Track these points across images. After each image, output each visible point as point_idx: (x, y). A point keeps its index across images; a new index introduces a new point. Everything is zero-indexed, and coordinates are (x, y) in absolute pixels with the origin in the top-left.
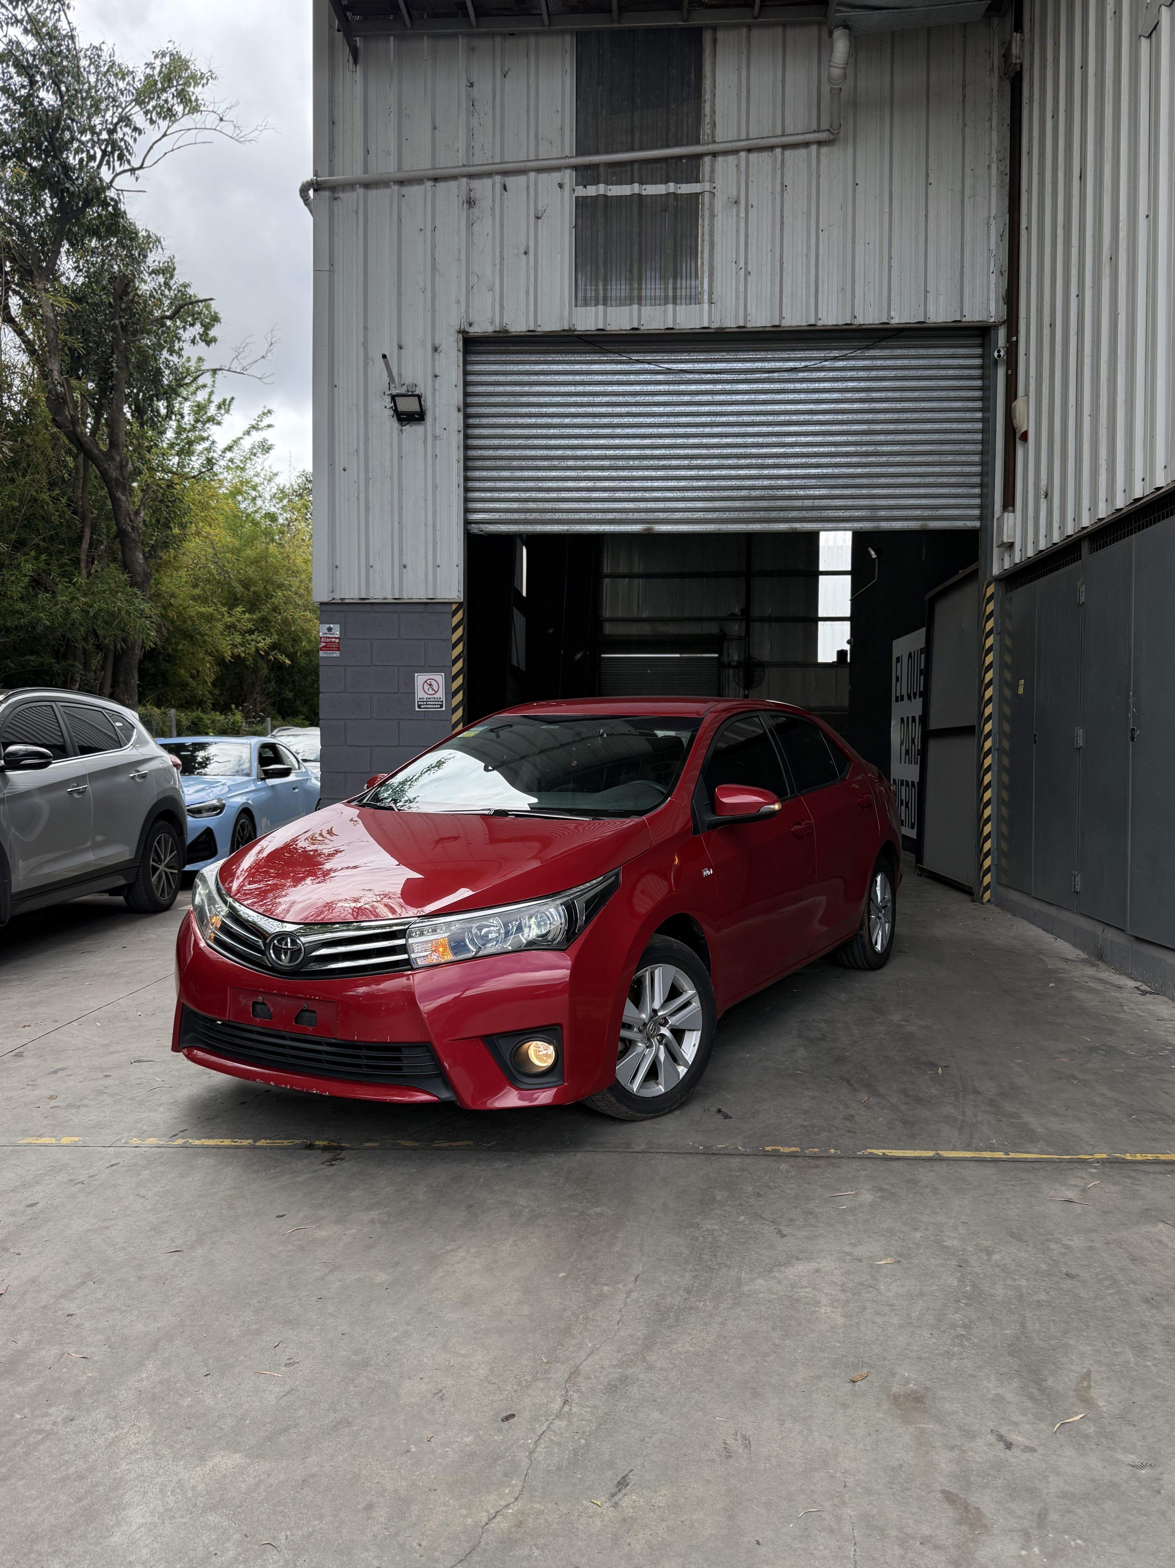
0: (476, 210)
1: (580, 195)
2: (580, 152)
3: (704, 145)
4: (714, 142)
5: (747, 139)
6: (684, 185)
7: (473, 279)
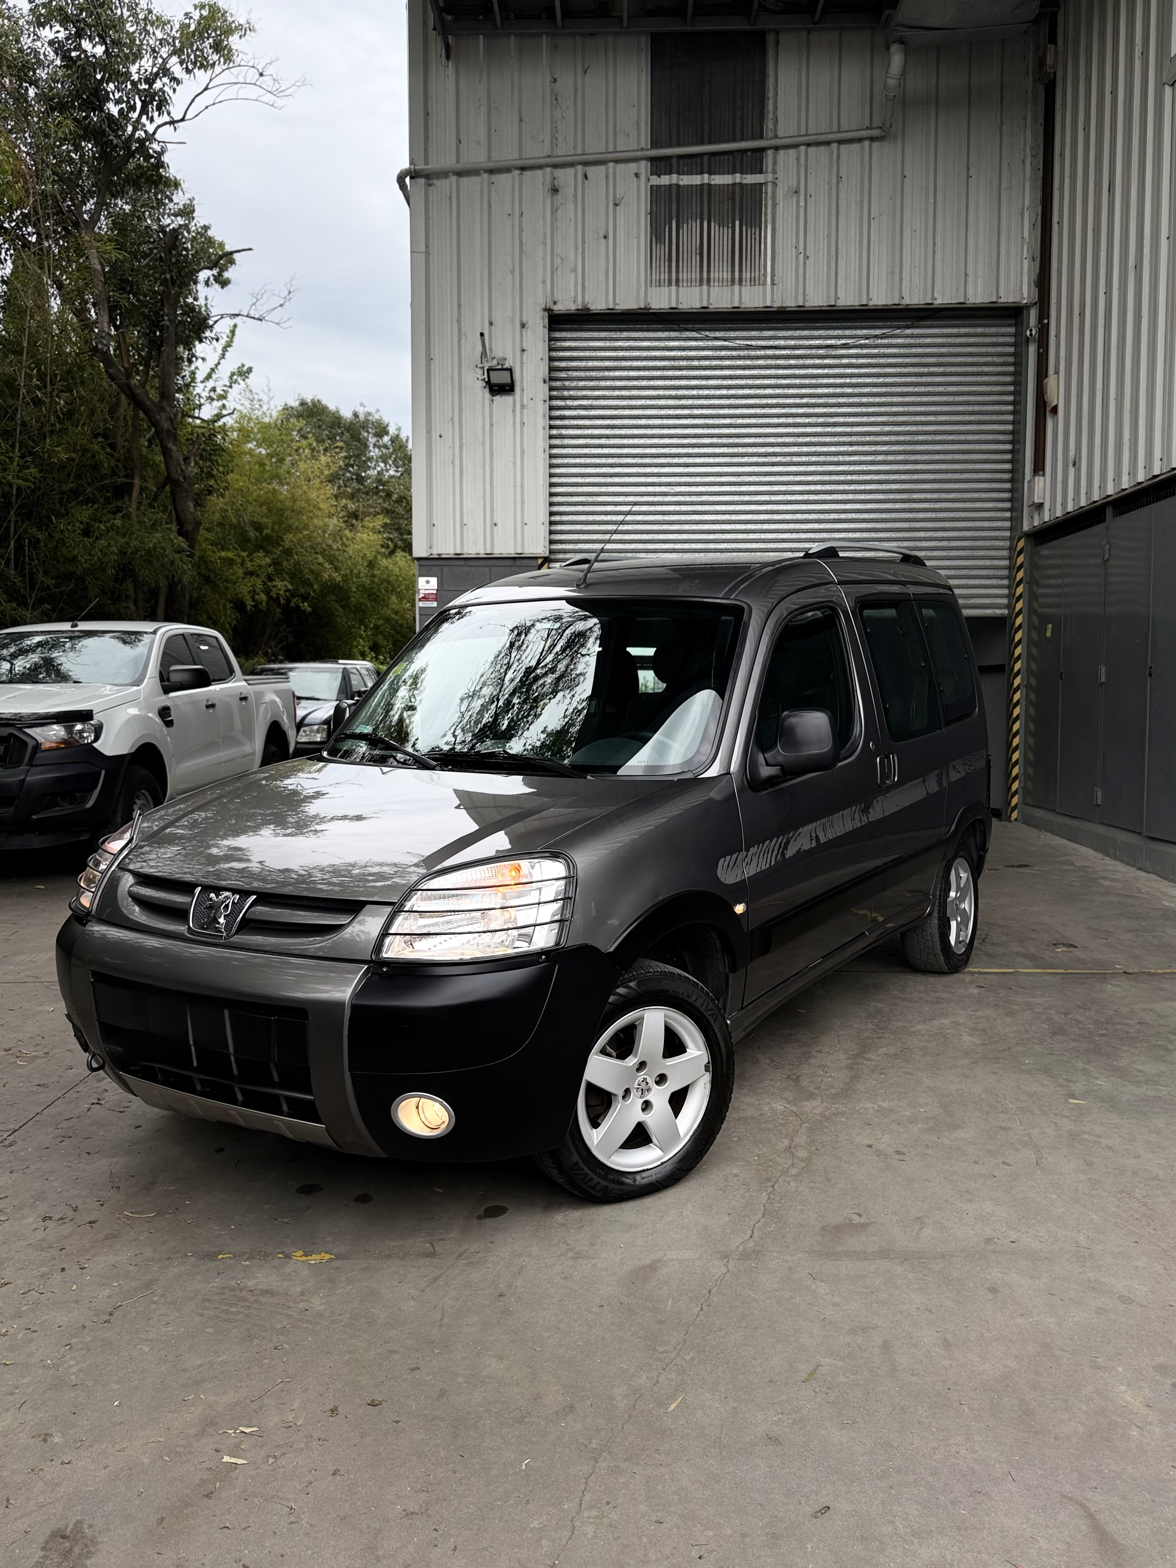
0: (559, 198)
1: (655, 184)
2: (654, 145)
3: (767, 139)
4: (776, 137)
5: (807, 135)
6: (750, 176)
7: (558, 261)
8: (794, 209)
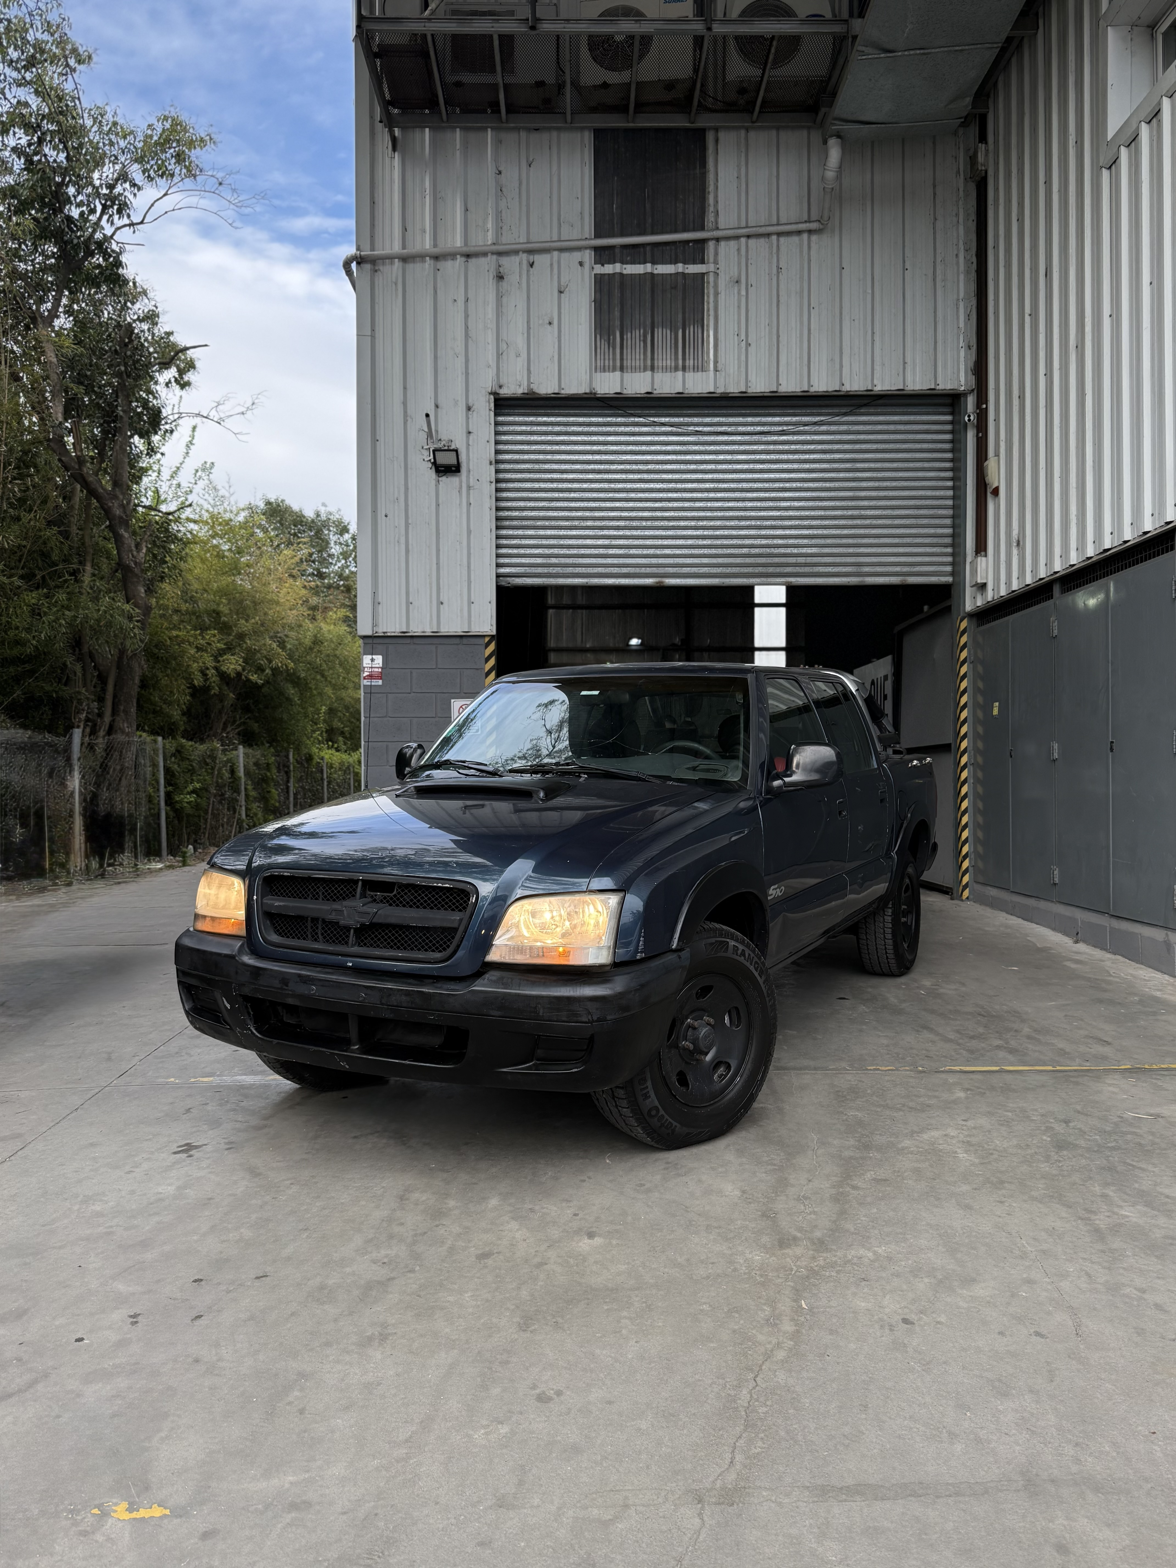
0: (504, 284)
1: (599, 272)
2: (598, 235)
3: (708, 231)
4: (717, 228)
5: (747, 227)
6: (692, 266)
7: (503, 346)
8: (736, 298)
